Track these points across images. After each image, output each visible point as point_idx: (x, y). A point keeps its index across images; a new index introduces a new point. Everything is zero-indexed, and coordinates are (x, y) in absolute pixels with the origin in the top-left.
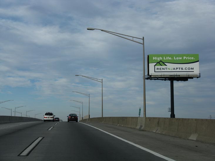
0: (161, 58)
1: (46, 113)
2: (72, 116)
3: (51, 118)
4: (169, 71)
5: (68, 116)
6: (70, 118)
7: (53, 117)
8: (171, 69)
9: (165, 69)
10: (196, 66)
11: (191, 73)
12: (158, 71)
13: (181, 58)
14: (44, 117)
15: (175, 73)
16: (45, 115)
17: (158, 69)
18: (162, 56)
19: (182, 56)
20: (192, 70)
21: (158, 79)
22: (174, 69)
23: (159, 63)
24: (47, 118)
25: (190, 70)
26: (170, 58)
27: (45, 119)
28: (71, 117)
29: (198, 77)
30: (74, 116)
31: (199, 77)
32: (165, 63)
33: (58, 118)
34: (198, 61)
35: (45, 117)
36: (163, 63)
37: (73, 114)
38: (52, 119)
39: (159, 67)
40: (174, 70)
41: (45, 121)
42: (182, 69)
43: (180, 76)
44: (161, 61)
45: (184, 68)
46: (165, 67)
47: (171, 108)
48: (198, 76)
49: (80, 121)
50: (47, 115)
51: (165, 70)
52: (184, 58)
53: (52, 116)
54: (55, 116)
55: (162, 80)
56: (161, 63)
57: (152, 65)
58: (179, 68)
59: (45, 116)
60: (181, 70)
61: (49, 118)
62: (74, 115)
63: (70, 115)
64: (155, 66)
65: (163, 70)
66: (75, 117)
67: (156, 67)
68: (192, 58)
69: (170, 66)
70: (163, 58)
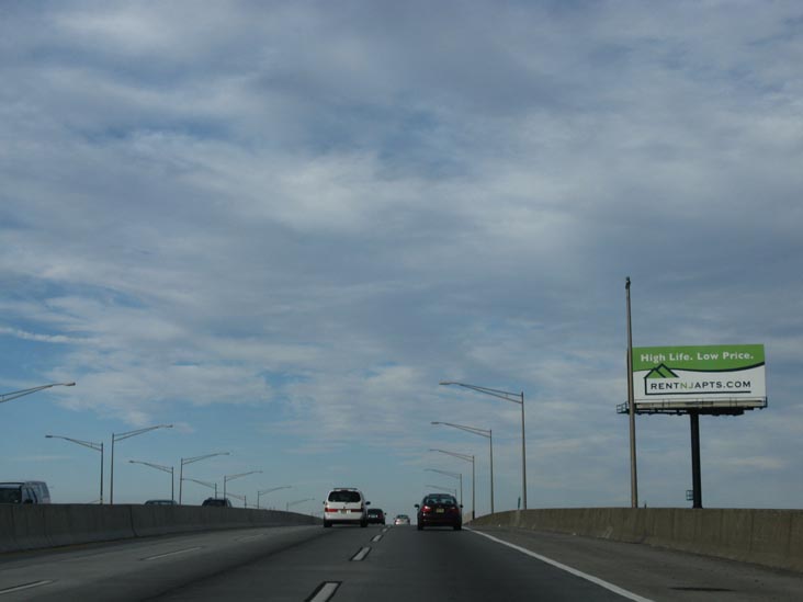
0: (662, 358)
1: (332, 494)
2: (436, 506)
3: (353, 511)
4: (684, 390)
5: (420, 503)
6: (427, 512)
7: (362, 510)
8: (689, 385)
9: (674, 386)
10: (756, 377)
11: (741, 397)
12: (654, 391)
13: (715, 357)
14: (327, 510)
15: (700, 398)
16: (331, 499)
17: (653, 386)
18: (665, 350)
19: (719, 349)
20: (746, 389)
21: (657, 412)
22: (698, 385)
23: (657, 369)
24: (336, 510)
25: (742, 389)
26: (686, 358)
27: (329, 516)
28: (434, 507)
29: (761, 408)
30: (443, 506)
31: (766, 406)
32: (674, 371)
33: (379, 512)
34: (763, 364)
35: (328, 506)
36: (669, 370)
37: (439, 497)
38: (358, 516)
39: (658, 381)
40: (698, 390)
41: (328, 523)
42: (719, 385)
43: (715, 405)
44: (662, 365)
45: (724, 384)
46: (674, 380)
47: (694, 491)
48: (763, 404)
49: (467, 524)
50: (338, 500)
51: (674, 390)
52: (725, 355)
53: (357, 505)
54: (368, 503)
55: (671, 414)
56: (662, 370)
57: (639, 376)
58: (712, 383)
59: (330, 505)
60: (715, 389)
61: (344, 510)
62: (444, 501)
63: (428, 500)
64: (645, 378)
65: (669, 390)
66: (447, 506)
67: (650, 381)
68: (747, 356)
69: (687, 378)
70: (667, 357)
